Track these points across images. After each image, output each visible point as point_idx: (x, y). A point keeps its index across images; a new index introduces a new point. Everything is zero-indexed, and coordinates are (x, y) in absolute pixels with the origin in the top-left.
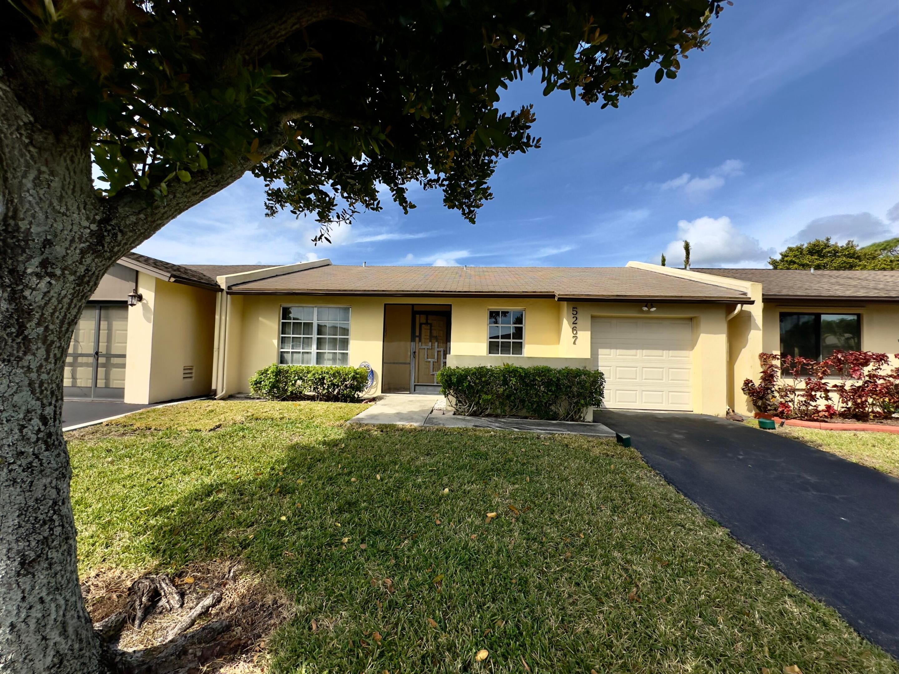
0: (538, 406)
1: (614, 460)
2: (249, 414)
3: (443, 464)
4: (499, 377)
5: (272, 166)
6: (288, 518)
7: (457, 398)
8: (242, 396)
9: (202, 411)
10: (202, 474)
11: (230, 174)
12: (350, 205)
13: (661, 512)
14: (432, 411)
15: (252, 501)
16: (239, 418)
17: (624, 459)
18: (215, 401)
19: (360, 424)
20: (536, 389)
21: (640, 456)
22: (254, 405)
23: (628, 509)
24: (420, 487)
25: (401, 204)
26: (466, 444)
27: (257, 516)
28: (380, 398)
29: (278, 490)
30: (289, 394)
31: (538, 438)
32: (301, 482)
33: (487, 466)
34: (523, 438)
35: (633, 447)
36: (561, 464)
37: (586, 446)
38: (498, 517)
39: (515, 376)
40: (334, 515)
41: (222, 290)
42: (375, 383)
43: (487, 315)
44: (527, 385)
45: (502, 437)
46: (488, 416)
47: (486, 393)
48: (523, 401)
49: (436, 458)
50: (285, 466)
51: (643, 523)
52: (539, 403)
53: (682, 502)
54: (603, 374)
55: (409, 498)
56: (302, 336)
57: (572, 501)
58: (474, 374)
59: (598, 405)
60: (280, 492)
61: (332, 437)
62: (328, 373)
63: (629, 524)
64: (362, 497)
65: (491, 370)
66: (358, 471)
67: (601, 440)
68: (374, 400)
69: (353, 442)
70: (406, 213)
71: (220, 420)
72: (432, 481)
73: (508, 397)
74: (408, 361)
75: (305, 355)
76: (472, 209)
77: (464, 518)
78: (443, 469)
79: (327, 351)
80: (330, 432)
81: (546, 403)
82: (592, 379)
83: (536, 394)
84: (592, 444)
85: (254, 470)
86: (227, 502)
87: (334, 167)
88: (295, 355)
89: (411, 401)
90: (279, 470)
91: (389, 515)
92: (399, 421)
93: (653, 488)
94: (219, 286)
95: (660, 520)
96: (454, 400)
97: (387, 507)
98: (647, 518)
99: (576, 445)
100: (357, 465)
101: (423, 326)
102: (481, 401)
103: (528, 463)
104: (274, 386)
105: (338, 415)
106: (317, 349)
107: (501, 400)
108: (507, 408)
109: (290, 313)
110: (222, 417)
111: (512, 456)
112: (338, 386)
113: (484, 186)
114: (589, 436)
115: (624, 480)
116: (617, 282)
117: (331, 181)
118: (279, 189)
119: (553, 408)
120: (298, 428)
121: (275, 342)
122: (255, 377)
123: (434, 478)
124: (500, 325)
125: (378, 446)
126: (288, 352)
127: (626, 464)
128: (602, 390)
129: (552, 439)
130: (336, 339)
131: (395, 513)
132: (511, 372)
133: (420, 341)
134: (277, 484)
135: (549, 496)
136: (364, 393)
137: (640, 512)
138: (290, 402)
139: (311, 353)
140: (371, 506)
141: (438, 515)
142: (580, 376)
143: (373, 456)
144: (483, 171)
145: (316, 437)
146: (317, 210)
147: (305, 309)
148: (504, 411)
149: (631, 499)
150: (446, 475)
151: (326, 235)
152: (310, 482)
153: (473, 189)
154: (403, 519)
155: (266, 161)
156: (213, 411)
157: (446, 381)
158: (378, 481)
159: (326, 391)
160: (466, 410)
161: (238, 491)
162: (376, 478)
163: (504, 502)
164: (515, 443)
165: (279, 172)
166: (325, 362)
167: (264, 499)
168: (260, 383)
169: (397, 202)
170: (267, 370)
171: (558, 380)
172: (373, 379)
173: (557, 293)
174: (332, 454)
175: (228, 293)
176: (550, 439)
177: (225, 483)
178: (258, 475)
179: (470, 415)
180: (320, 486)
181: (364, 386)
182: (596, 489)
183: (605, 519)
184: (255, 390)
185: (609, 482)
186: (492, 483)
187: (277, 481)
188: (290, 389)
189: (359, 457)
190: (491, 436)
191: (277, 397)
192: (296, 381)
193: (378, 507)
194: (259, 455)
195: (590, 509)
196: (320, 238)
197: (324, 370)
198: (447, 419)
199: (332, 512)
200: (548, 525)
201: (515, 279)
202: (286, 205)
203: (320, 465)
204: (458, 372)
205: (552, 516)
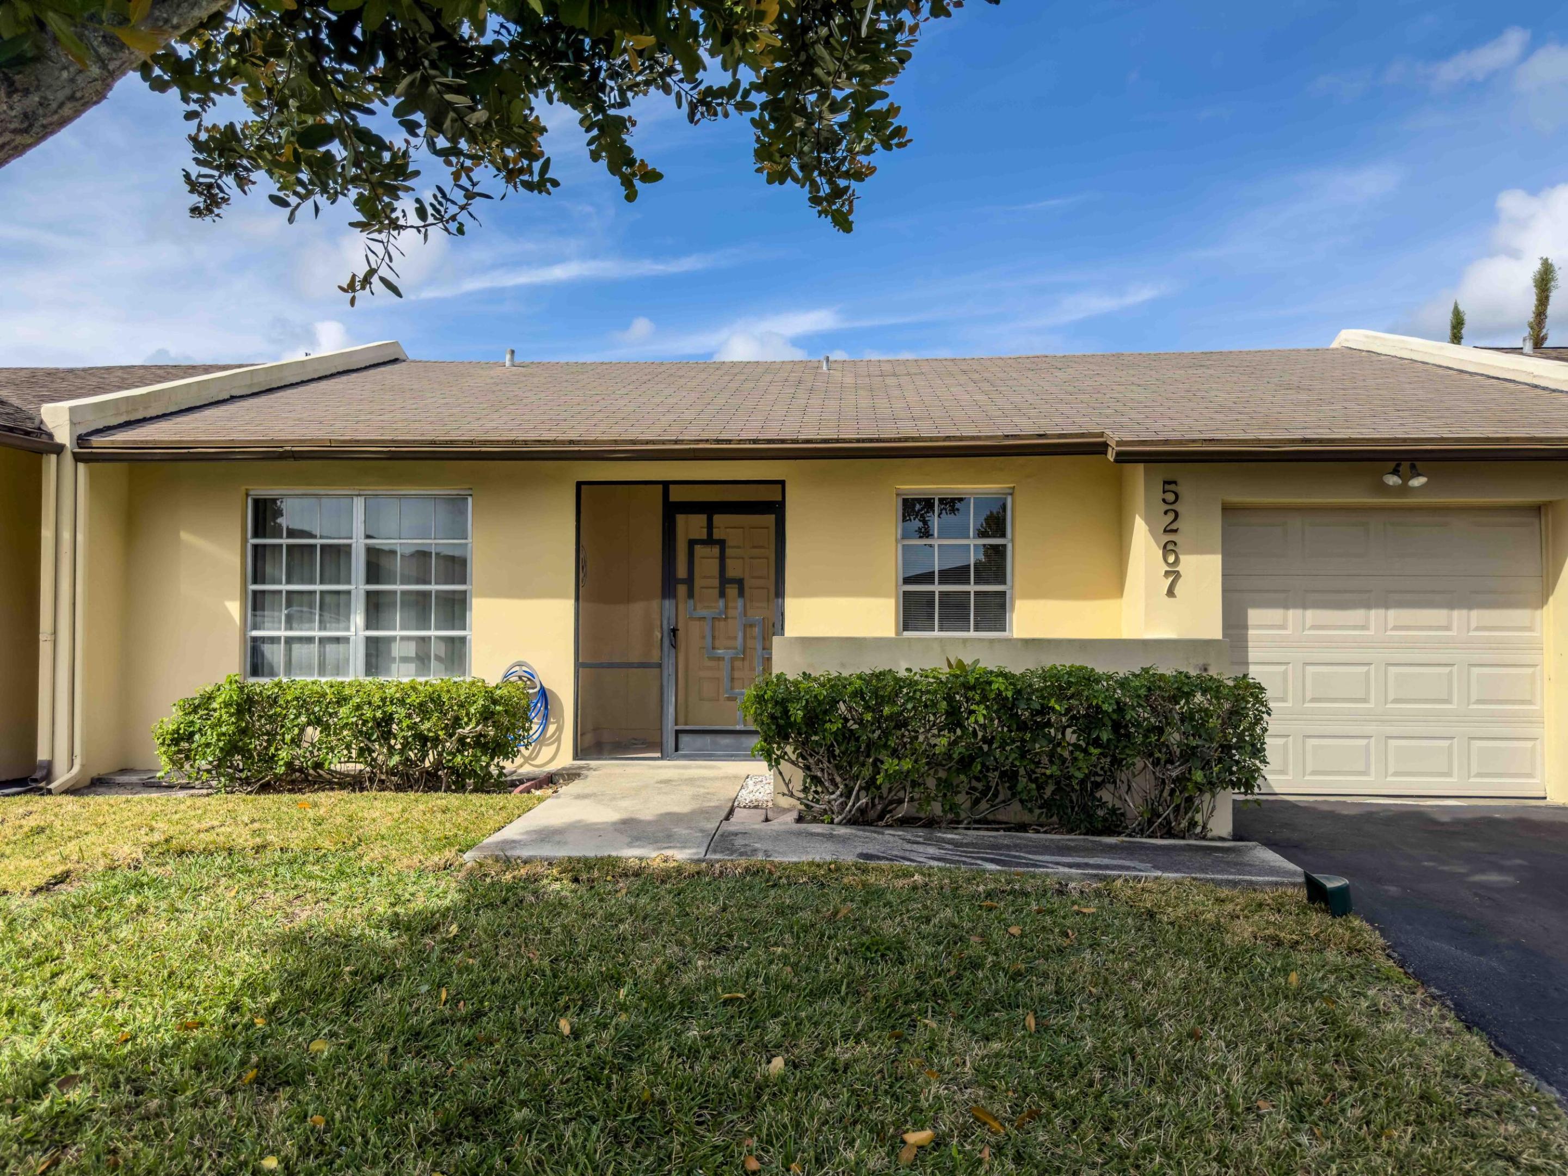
0: (1059, 789)
1: (1298, 957)
2: (157, 837)
3: (767, 981)
4: (935, 704)
5: (205, 54)
6: (285, 1161)
7: (807, 768)
8: (134, 778)
9: (9, 831)
10: (14, 1030)
11: (67, 91)
12: (456, 176)
13: (1443, 1118)
14: (731, 811)
15: (172, 1110)
16: (125, 851)
17: (1332, 956)
18: (48, 799)
19: (507, 860)
20: (1051, 740)
21: (1381, 941)
22: (170, 808)
23: (1343, 1110)
24: (694, 1053)
25: (614, 168)
26: (835, 913)
27: (188, 1158)
28: (570, 775)
29: (251, 1074)
30: (281, 770)
31: (1060, 892)
32: (323, 1048)
33: (903, 983)
34: (1013, 892)
35: (1357, 914)
36: (1133, 974)
37: (1210, 916)
38: (939, 1143)
39: (984, 698)
40: (429, 1149)
41: (59, 449)
42: (552, 728)
43: (894, 509)
44: (1023, 727)
45: (947, 891)
46: (905, 822)
47: (894, 753)
48: (1010, 776)
49: (745, 962)
50: (274, 997)
51: (1389, 1153)
52: (1063, 783)
53: (1508, 1084)
54: (1262, 689)
55: (660, 1091)
56: (318, 587)
57: (1169, 1088)
58: (858, 694)
59: (1249, 786)
60: (259, 1081)
61: (419, 904)
62: (402, 702)
63: (1346, 1155)
64: (515, 1092)
65: (911, 684)
66: (500, 1009)
67: (1260, 896)
68: (550, 780)
69: (485, 918)
70: (631, 196)
71: (65, 859)
72: (731, 1034)
73: (965, 763)
74: (655, 659)
75: (330, 648)
76: (842, 183)
77: (832, 1151)
78: (768, 996)
79: (398, 633)
80: (411, 889)
81: (1082, 782)
82: (1227, 706)
83: (1052, 755)
84: (1229, 907)
85: (177, 1014)
86: (95, 1116)
87: (401, 54)
88: (296, 647)
89: (667, 782)
90: (256, 1012)
91: (600, 1147)
92: (630, 845)
93: (1421, 1043)
94: (51, 436)
95: (1441, 1142)
96: (797, 776)
97: (594, 1120)
98: (1402, 1136)
99: (1181, 911)
100: (498, 989)
101: (698, 549)
102: (880, 779)
103: (1030, 970)
104: (232, 748)
105: (436, 831)
106: (368, 627)
107: (942, 774)
108: (961, 799)
109: (279, 513)
110: (72, 847)
111: (981, 950)
112: (436, 740)
113: (880, 105)
114: (1219, 883)
115: (1330, 1020)
116: (1304, 396)
117: (393, 101)
118: (231, 126)
119: (1105, 795)
120: (310, 877)
121: (234, 608)
122: (171, 719)
123: (739, 1025)
124: (936, 542)
125: (564, 927)
126: (274, 640)
127: (1336, 970)
128: (1261, 739)
129: (1106, 894)
130: (426, 594)
131: (617, 1138)
132: (973, 688)
133: (691, 595)
134: (247, 1054)
135: (1098, 1076)
136: (519, 760)
137: (1381, 1118)
138: (286, 797)
139: (346, 640)
140: (542, 1119)
141: (753, 1142)
142: (1189, 695)
143: (546, 961)
144: (874, 58)
145: (365, 909)
146: (353, 193)
147: (325, 501)
148: (953, 808)
149: (1353, 1079)
150: (776, 1015)
151: (384, 271)
152: (350, 1047)
153: (844, 117)
154: (645, 1156)
155: (185, 39)
156: (41, 830)
157: (772, 717)
158: (563, 1039)
159: (396, 759)
160: (835, 806)
161: (129, 1080)
162: (557, 1032)
163: (958, 1097)
164: (990, 909)
165: (230, 72)
166: (394, 667)
167: (208, 1103)
168: (190, 737)
169: (603, 163)
170: (210, 698)
171: (1120, 708)
172: (546, 717)
173: (1113, 437)
174: (421, 957)
175: (77, 458)
176: (1098, 894)
177: (85, 1056)
178: (187, 1027)
179: (851, 822)
180: (383, 1058)
181: (518, 738)
182: (1242, 1049)
183: (1270, 1142)
184: (173, 762)
185: (1284, 1027)
186: (920, 1038)
187: (249, 1045)
188: (283, 754)
189: (504, 966)
190: (915, 888)
191: (247, 781)
192: (302, 730)
193: (566, 1121)
194: (190, 966)
195: (1223, 1113)
196: (366, 281)
197: (390, 692)
198: (777, 837)
199: (423, 1140)
200: (1094, 1165)
201: (981, 398)
202: (254, 176)
203: (382, 993)
204: (808, 690)
205: (1106, 1138)
